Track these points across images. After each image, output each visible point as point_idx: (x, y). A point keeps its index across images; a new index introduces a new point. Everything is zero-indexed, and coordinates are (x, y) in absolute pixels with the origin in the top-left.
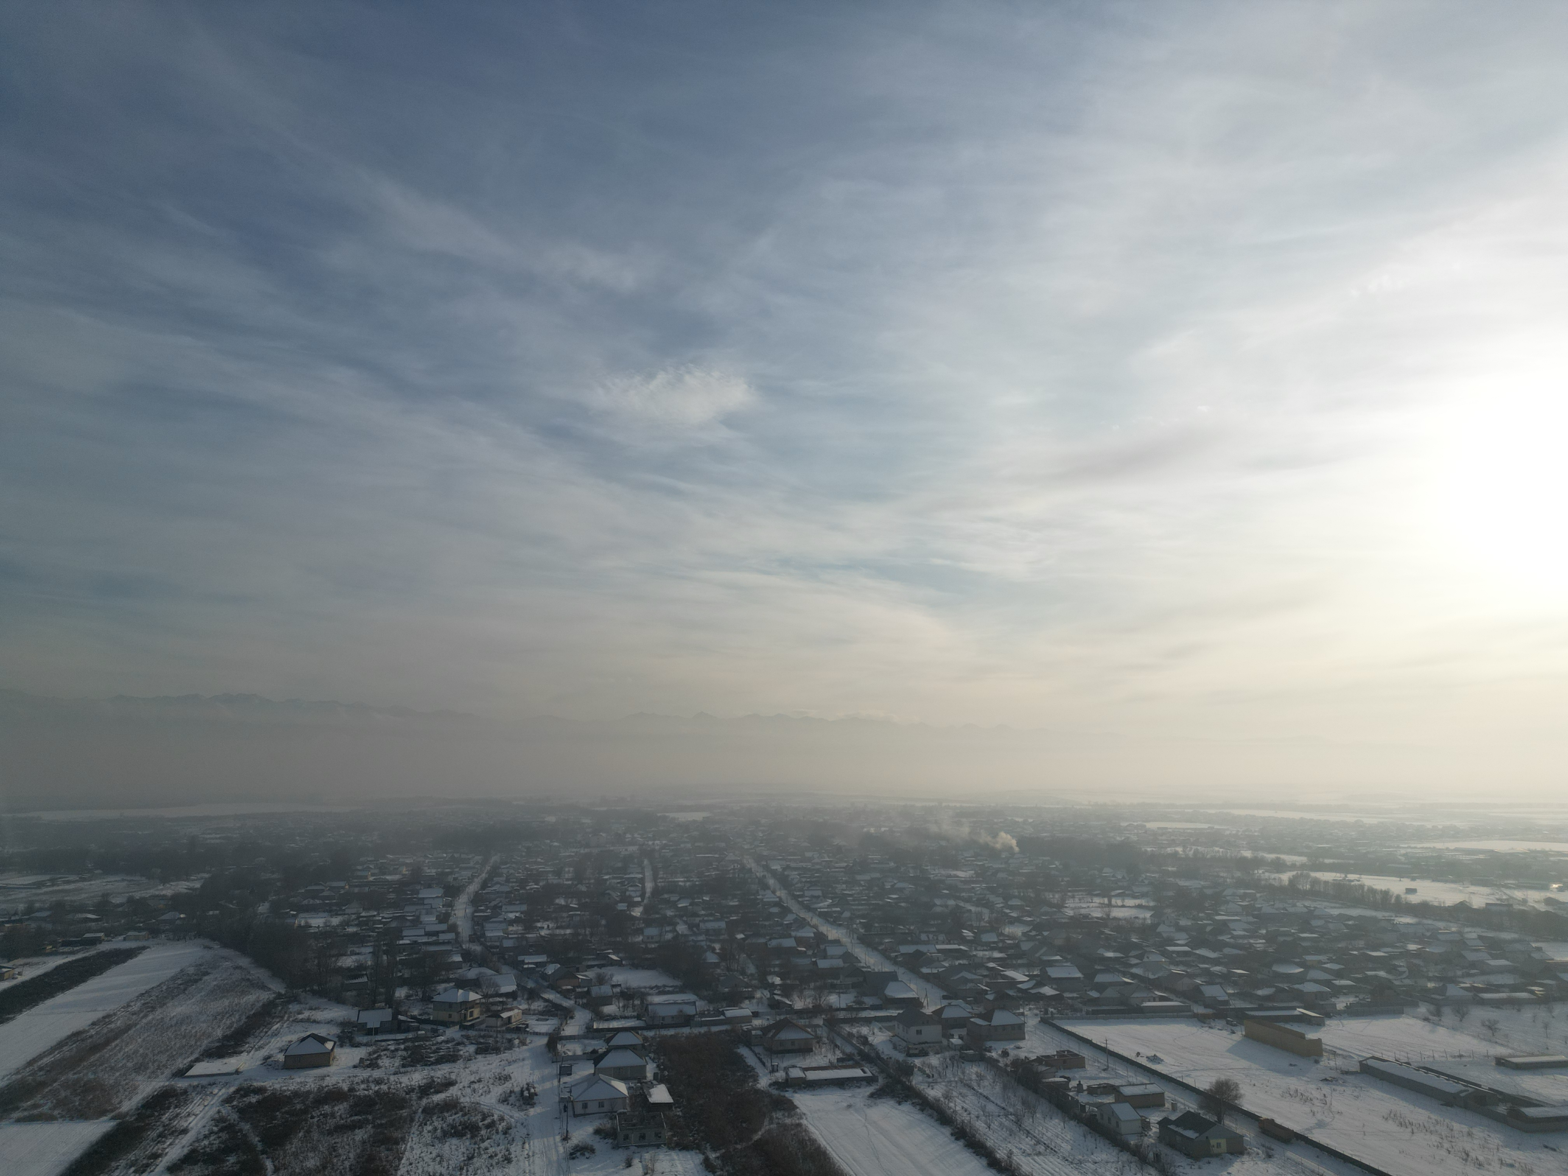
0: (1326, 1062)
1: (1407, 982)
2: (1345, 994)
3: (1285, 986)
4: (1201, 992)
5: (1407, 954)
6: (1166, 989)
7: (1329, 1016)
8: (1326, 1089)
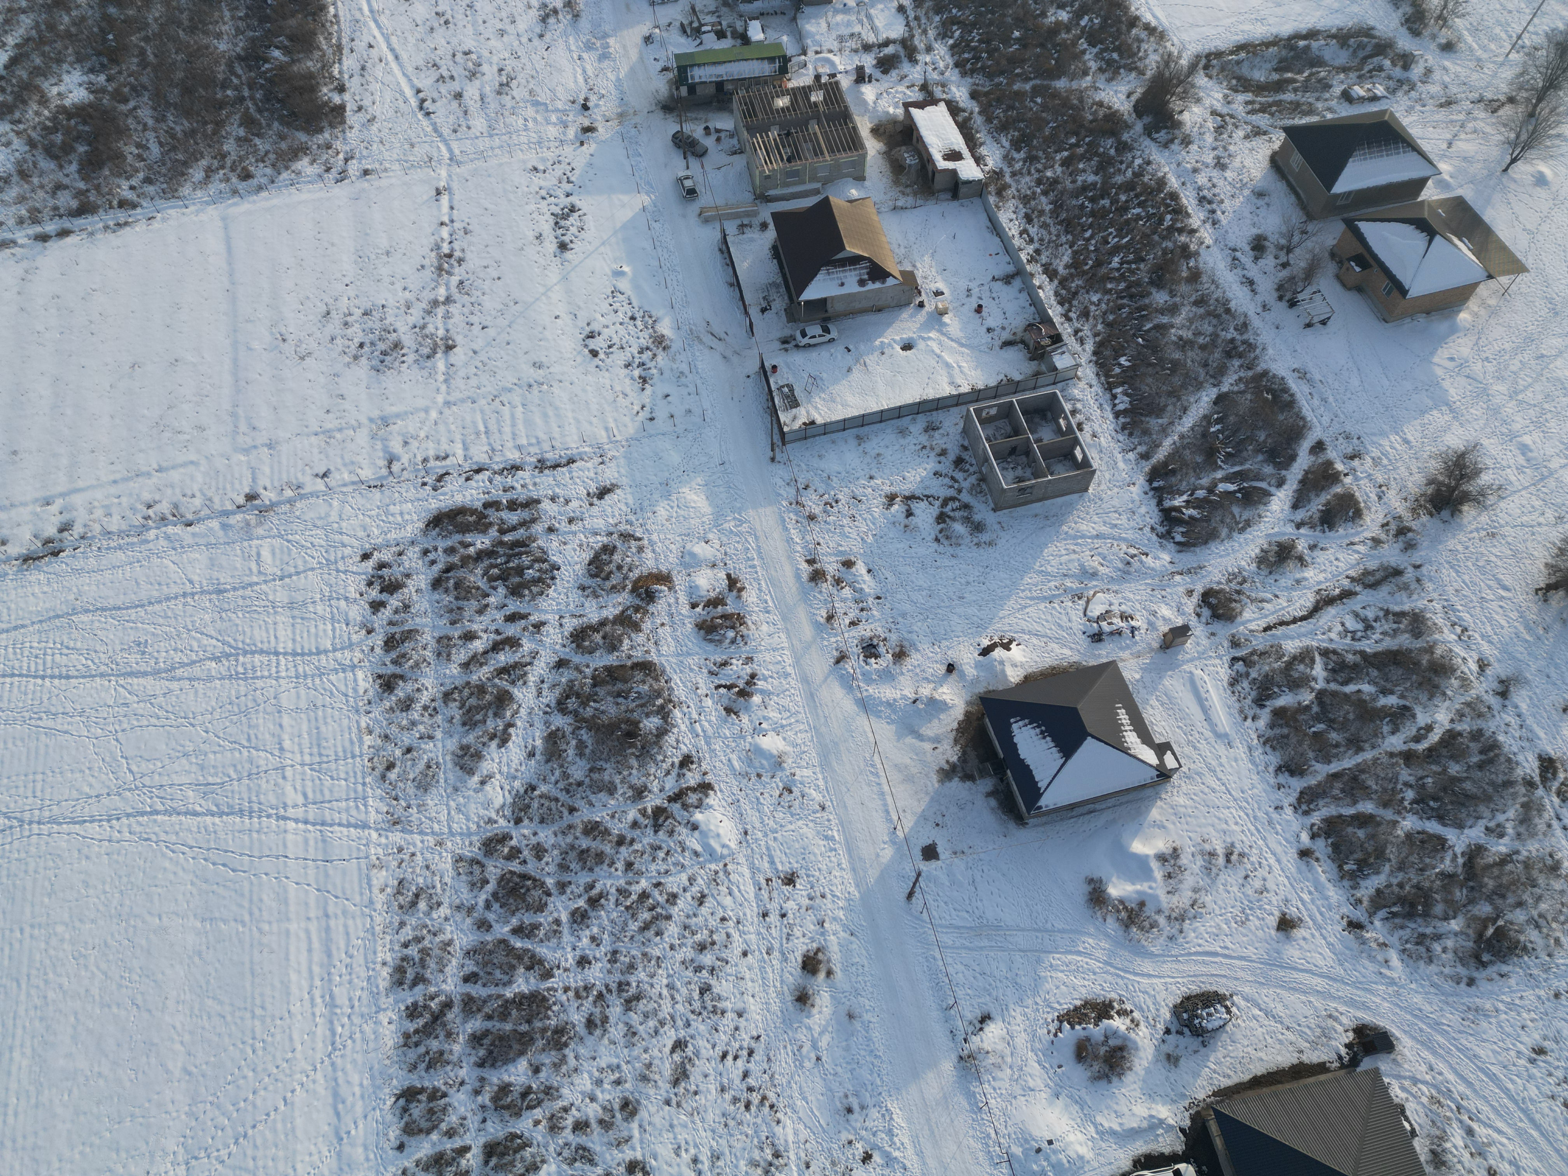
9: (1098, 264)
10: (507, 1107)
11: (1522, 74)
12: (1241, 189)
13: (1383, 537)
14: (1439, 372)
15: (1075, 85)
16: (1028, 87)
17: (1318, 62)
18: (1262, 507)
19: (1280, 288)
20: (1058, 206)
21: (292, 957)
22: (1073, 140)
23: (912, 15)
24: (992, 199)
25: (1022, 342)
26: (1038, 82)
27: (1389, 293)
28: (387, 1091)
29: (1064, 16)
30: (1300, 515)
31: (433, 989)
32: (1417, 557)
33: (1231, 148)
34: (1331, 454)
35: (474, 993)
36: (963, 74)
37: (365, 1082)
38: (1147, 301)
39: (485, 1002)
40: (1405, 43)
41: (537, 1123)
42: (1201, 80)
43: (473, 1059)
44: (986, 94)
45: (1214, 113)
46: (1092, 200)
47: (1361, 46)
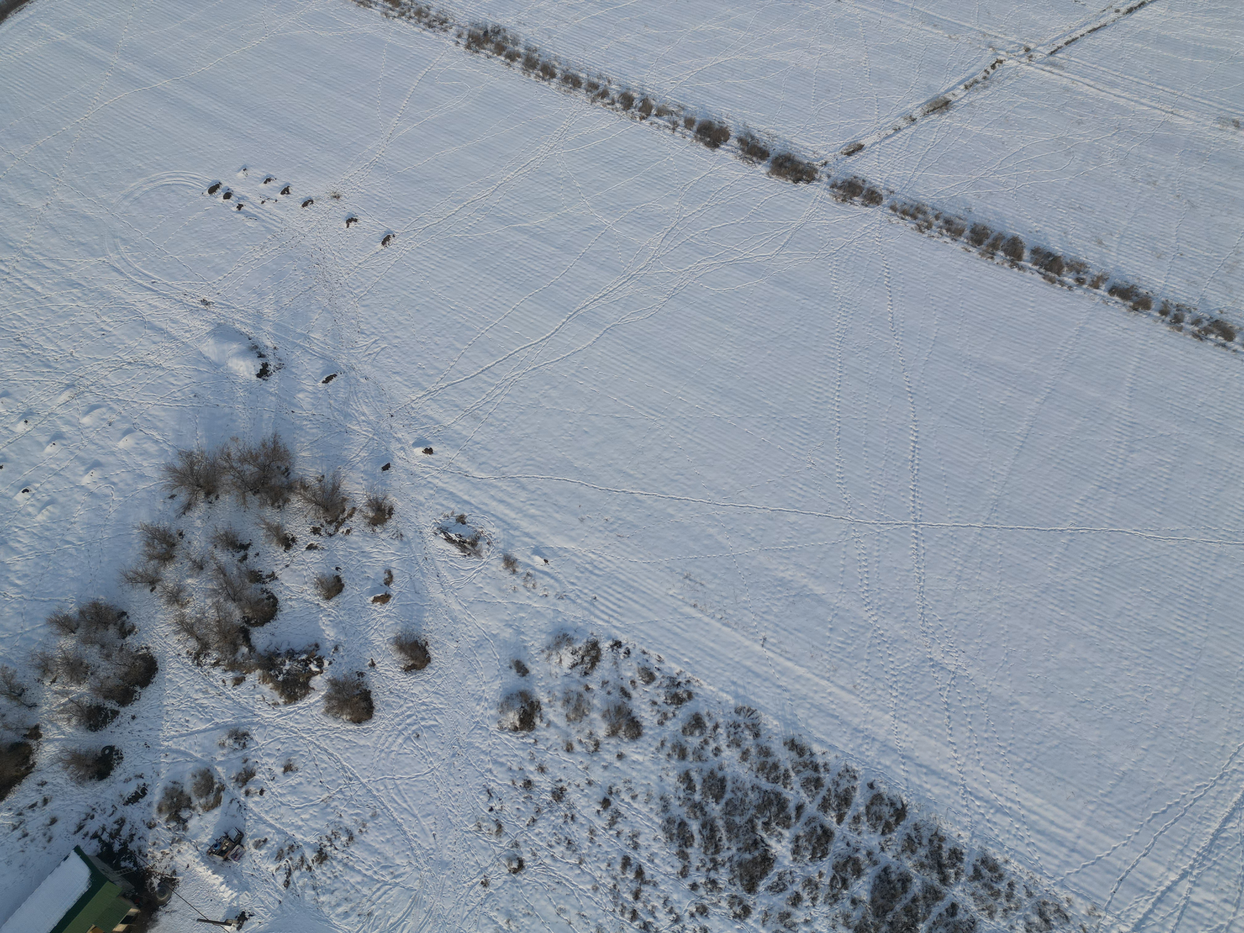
10: (845, 865)
21: (1055, 809)
28: (913, 803)
31: (963, 879)
35: (940, 903)
37: (929, 794)
39: (928, 906)
41: (821, 875)
43: (893, 868)
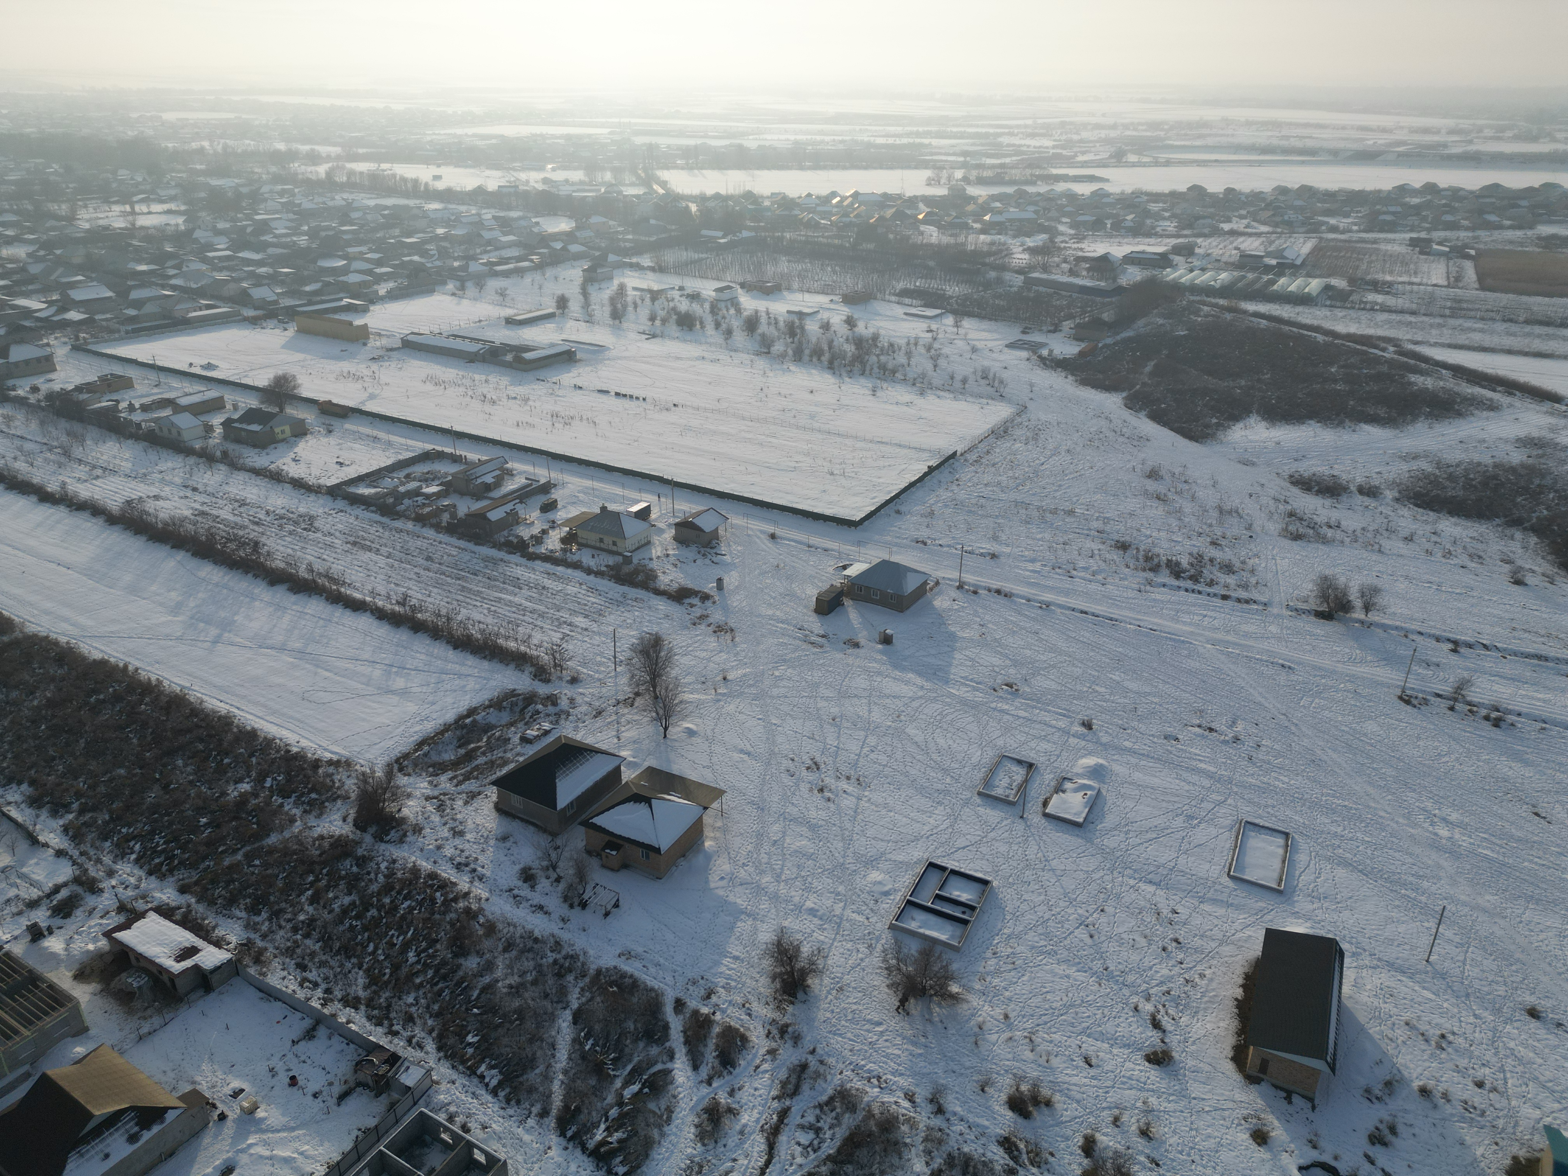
0: (374, 343)
1: (438, 263)
2: (385, 280)
3: (331, 279)
4: (249, 295)
5: (437, 238)
6: (212, 297)
7: (372, 302)
8: (375, 367)
9: (396, 968)
11: (633, 677)
12: (486, 842)
13: (774, 1045)
14: (721, 892)
15: (287, 834)
16: (239, 856)
17: (488, 728)
18: (671, 1087)
19: (566, 899)
20: (326, 940)
22: (311, 878)
23: (75, 853)
24: (252, 971)
25: (359, 1084)
26: (248, 848)
27: (648, 857)
29: (245, 787)
30: (704, 1072)
32: (807, 1043)
33: (458, 816)
34: (693, 1004)
36: (162, 877)
38: (461, 973)
40: (543, 690)
42: (402, 780)
44: (196, 883)
45: (428, 798)
46: (358, 917)
47: (513, 705)
